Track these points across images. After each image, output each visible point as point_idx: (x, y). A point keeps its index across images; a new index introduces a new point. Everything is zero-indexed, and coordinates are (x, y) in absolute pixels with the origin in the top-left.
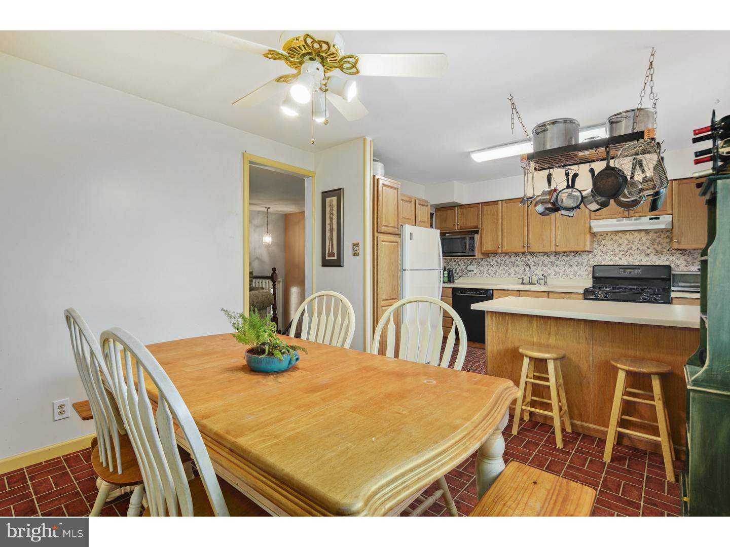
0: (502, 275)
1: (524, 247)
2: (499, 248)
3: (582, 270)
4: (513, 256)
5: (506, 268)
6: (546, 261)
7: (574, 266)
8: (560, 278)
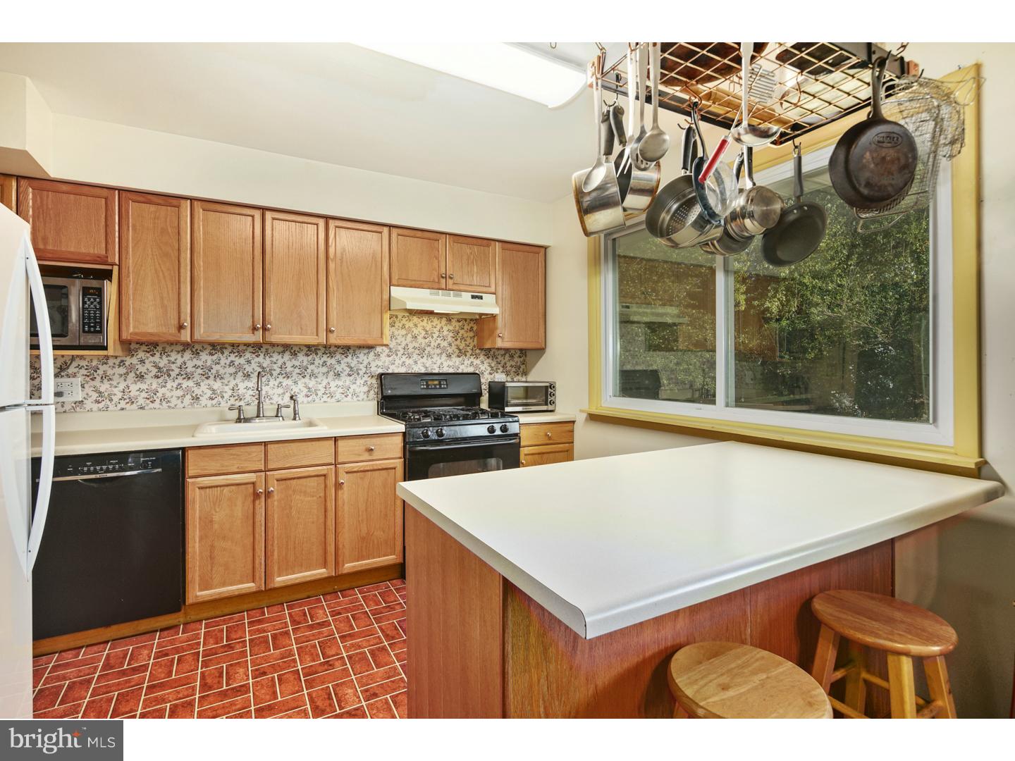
0: (174, 401)
1: (254, 329)
2: (181, 327)
3: (358, 382)
4: (207, 351)
5: (186, 384)
6: (289, 364)
7: (344, 377)
8: (317, 400)
